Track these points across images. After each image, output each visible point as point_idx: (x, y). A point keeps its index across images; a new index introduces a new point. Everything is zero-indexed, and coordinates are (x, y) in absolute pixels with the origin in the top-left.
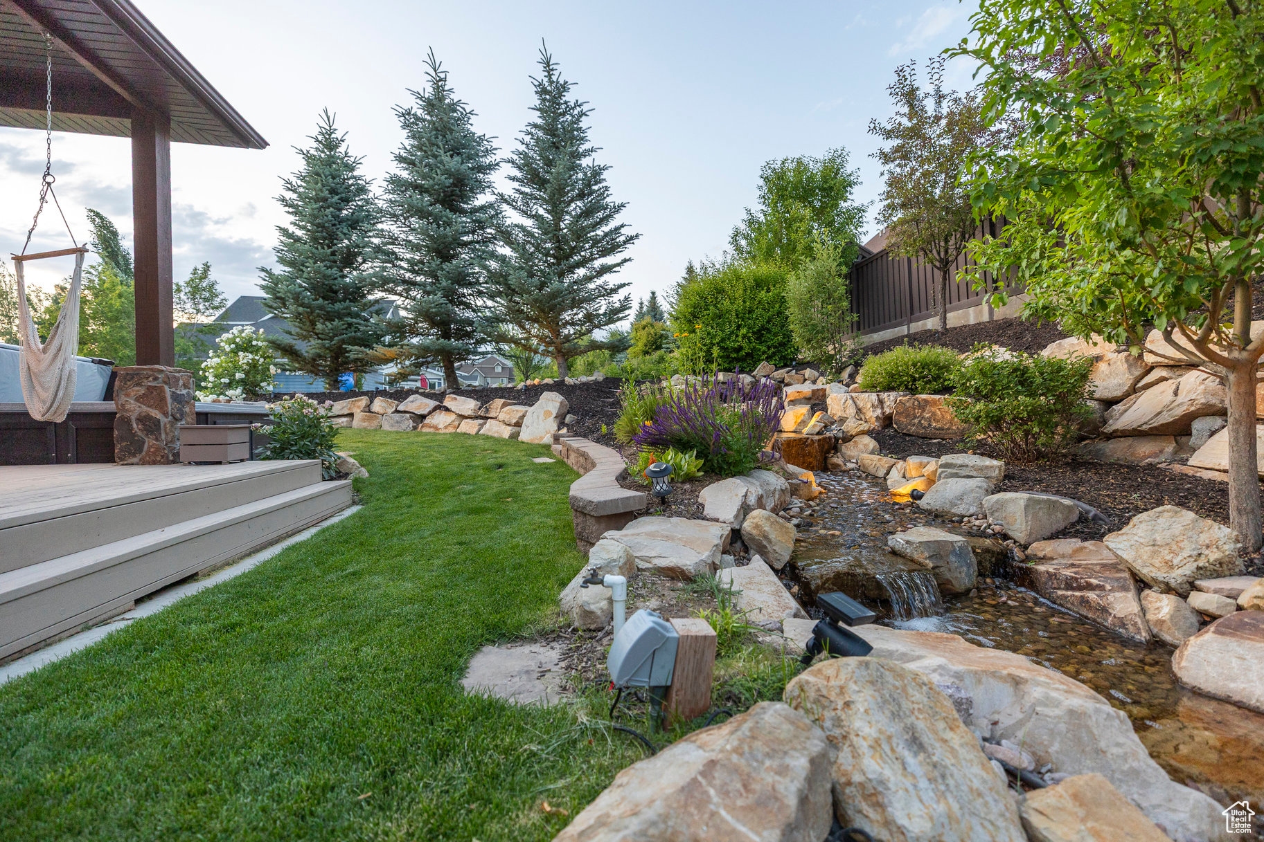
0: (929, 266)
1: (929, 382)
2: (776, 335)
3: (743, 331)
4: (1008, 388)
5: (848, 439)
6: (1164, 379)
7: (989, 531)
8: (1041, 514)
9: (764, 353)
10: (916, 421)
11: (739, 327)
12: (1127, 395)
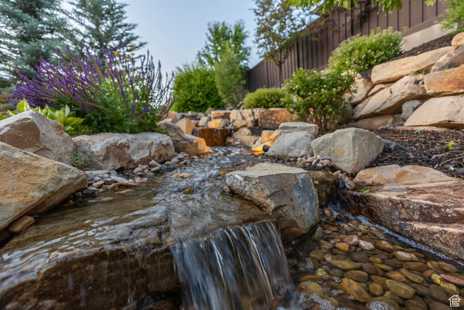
0: (274, 64)
1: (274, 103)
2: (215, 96)
3: (200, 94)
4: (316, 87)
5: (236, 130)
6: (382, 89)
7: (319, 165)
8: (364, 145)
9: (210, 104)
10: (269, 121)
11: (198, 92)
12: (363, 99)
